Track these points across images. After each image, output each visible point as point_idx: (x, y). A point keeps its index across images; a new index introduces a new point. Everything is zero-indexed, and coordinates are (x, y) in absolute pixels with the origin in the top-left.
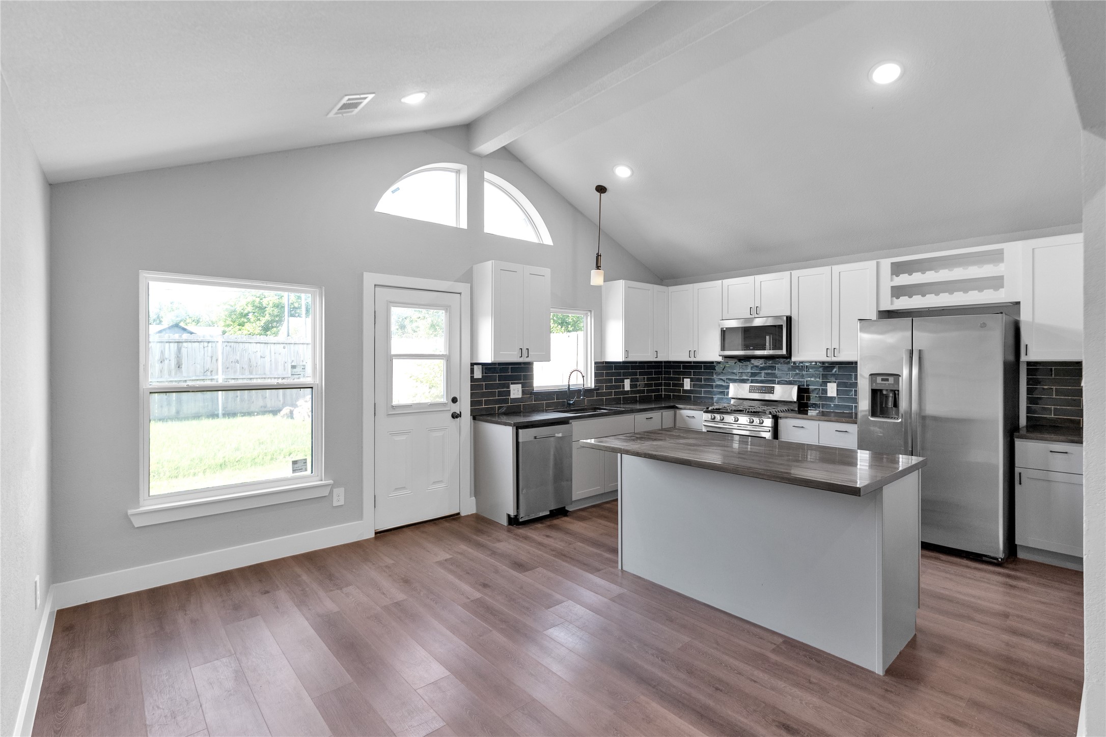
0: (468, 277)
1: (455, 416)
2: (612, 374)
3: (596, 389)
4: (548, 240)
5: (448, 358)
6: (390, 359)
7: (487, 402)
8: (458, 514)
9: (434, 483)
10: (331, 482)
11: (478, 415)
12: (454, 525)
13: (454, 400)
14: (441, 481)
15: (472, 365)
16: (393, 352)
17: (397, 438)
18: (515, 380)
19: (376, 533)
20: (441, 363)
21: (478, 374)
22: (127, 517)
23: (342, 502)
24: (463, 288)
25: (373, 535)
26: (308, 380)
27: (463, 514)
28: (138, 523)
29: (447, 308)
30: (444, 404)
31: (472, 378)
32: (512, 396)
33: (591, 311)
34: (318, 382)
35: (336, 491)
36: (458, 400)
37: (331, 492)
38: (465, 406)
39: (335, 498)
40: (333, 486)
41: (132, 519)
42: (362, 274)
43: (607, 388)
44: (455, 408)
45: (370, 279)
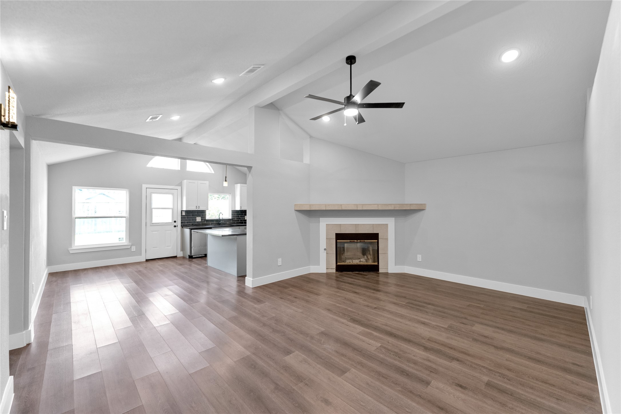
0: (181, 185)
1: (175, 226)
2: (240, 214)
3: (232, 219)
4: (213, 172)
5: (173, 209)
6: (151, 209)
7: (187, 223)
8: (176, 256)
9: (167, 246)
10: (131, 244)
11: (183, 226)
12: (175, 259)
13: (175, 222)
14: (170, 246)
15: (182, 211)
16: (153, 207)
17: (154, 233)
18: (199, 216)
19: (146, 260)
20: (171, 210)
21: (184, 214)
22: (68, 251)
23: (135, 250)
24: (179, 188)
25: (145, 260)
26: (124, 214)
27: (178, 256)
28: (71, 252)
29: (173, 194)
30: (171, 223)
31: (182, 215)
32: (197, 221)
33: (230, 194)
34: (127, 216)
35: (132, 247)
36: (177, 221)
37: (131, 247)
38: (179, 223)
39: (132, 249)
40: (131, 245)
41: (70, 251)
42: (142, 185)
43: (237, 219)
44: (175, 224)
45: (144, 186)
